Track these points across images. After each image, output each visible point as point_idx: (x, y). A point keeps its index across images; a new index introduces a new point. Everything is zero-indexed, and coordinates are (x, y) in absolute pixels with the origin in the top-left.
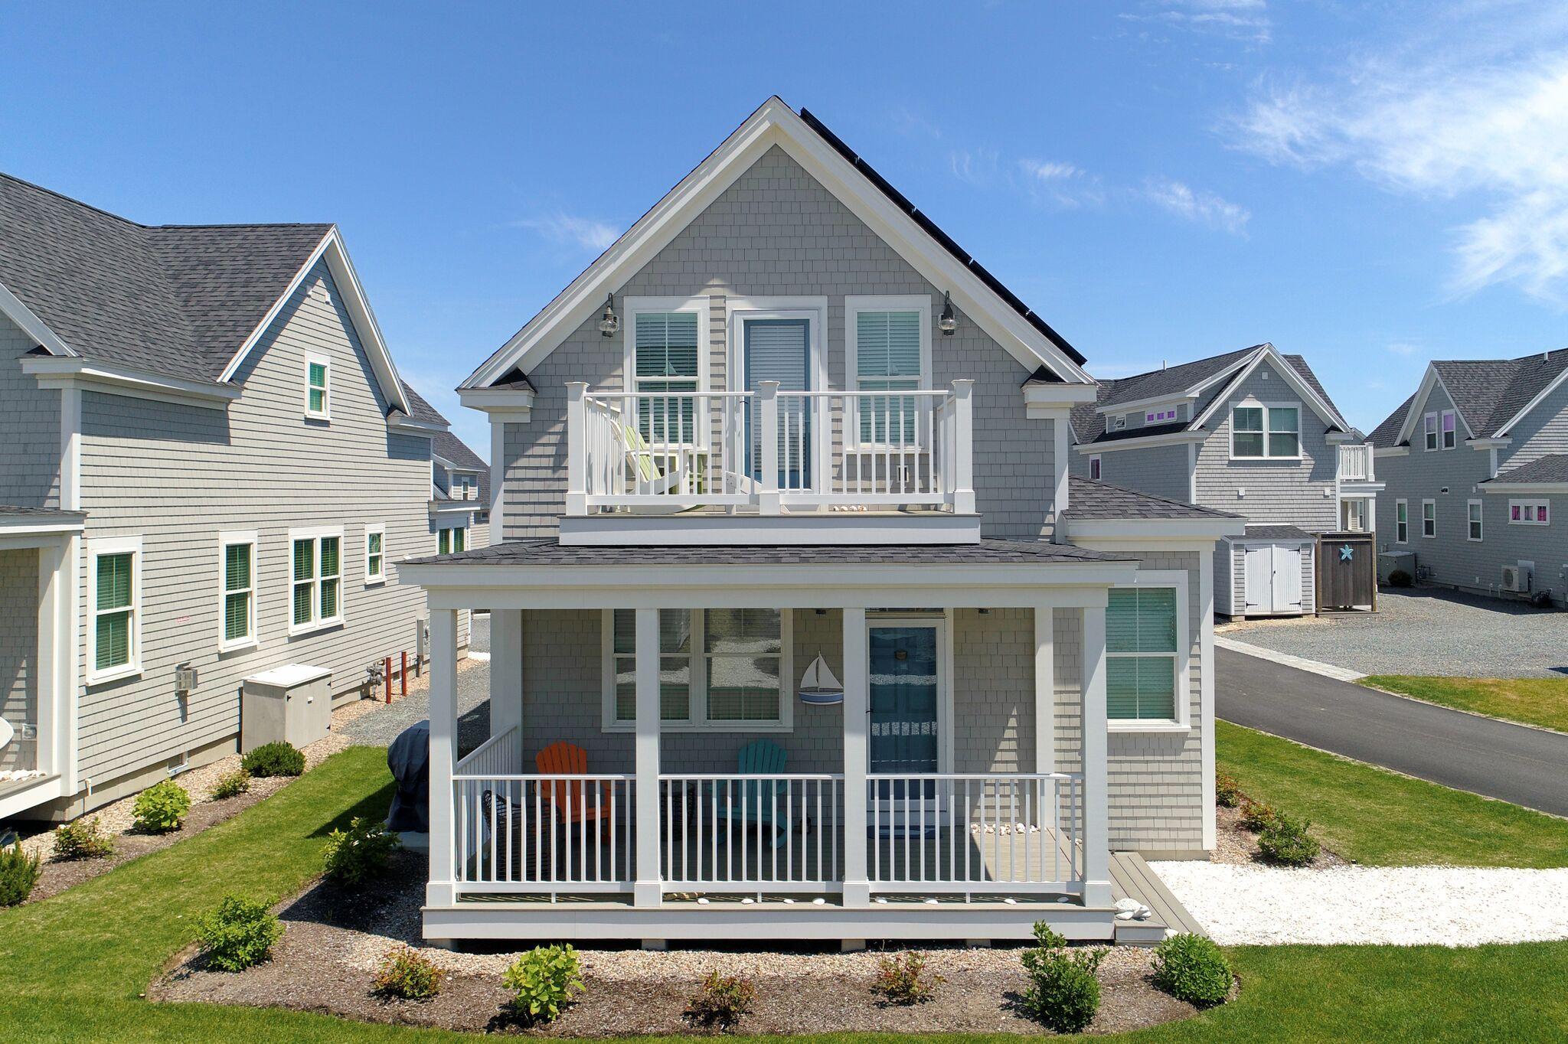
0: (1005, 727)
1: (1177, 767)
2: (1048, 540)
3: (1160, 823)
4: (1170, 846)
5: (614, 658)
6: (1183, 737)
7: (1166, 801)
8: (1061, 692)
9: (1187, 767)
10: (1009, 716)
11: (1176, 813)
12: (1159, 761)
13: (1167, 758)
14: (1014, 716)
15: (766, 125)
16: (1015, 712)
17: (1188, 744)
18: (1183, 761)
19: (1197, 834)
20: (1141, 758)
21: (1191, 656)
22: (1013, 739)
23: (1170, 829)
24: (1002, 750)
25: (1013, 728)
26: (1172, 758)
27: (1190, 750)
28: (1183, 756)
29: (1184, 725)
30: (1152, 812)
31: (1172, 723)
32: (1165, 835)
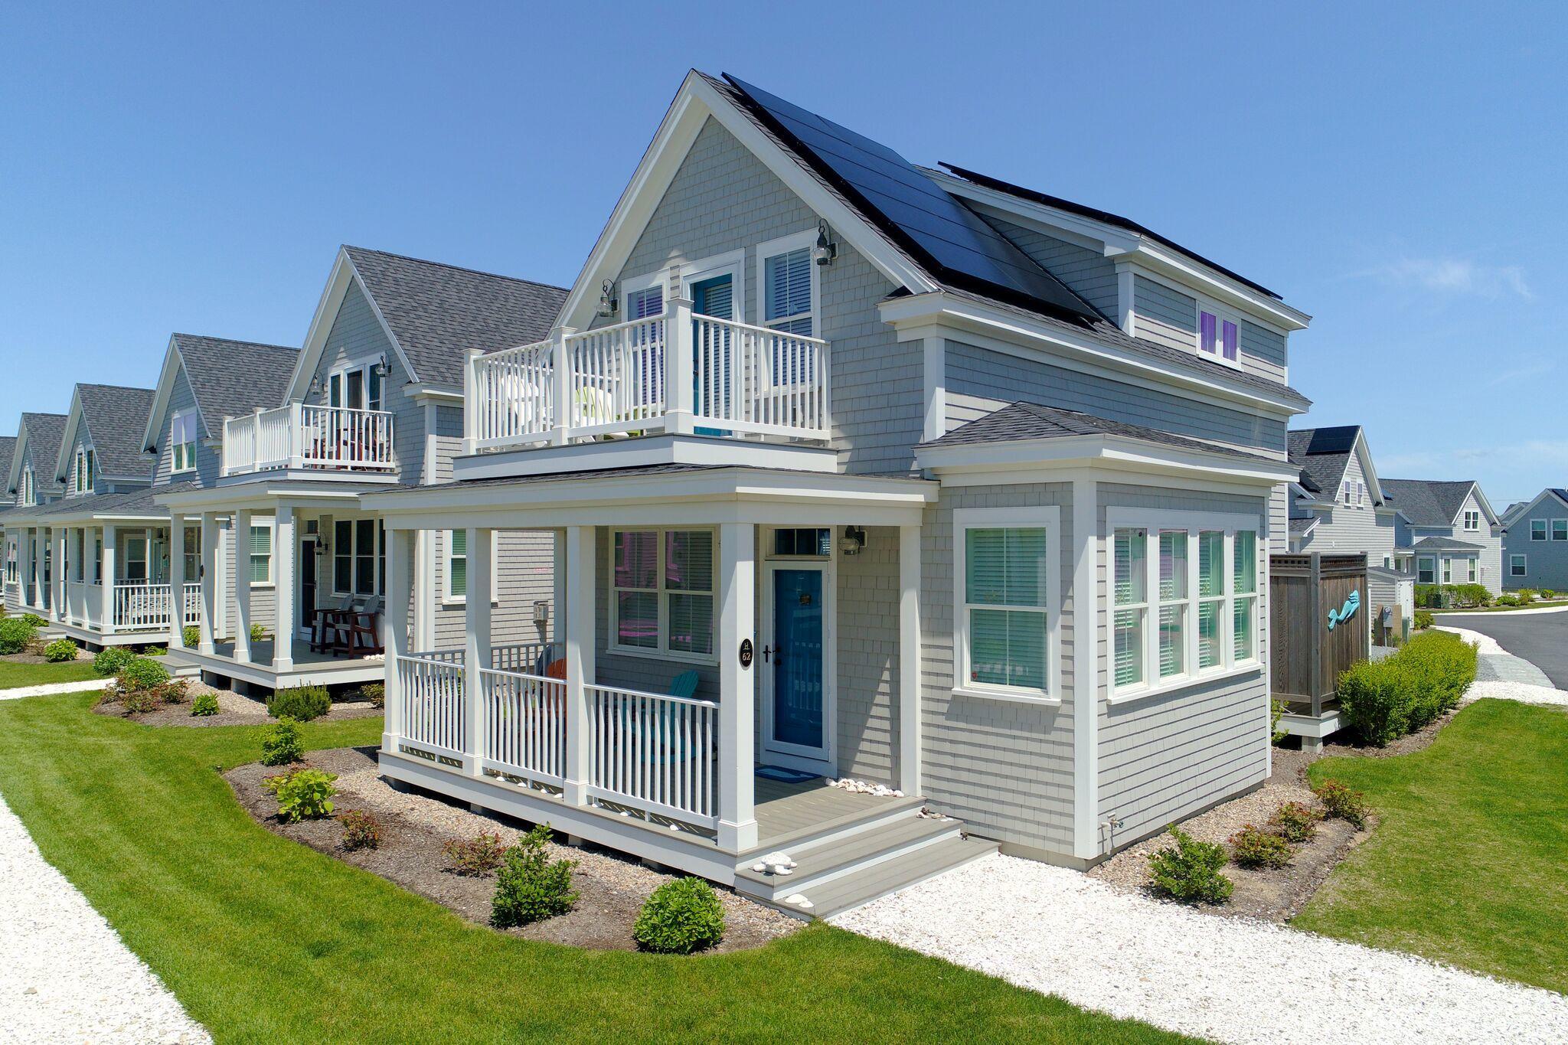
0: (880, 681)
1: (1046, 749)
2: (918, 475)
3: (1027, 814)
4: (1038, 844)
5: (614, 591)
6: (1051, 712)
7: (1035, 789)
8: (930, 646)
9: (1058, 751)
10: (883, 669)
11: (1045, 804)
12: (1027, 739)
13: (1035, 735)
14: (888, 669)
15: (689, 98)
16: (888, 665)
17: (1060, 722)
18: (1054, 742)
19: (1068, 836)
20: (1008, 732)
21: (1063, 613)
22: (887, 694)
23: (1039, 823)
24: (877, 705)
25: (887, 682)
26: (1042, 736)
27: (1061, 729)
28: (1054, 736)
29: (1053, 698)
30: (1020, 799)
31: (1042, 694)
32: (1032, 829)
